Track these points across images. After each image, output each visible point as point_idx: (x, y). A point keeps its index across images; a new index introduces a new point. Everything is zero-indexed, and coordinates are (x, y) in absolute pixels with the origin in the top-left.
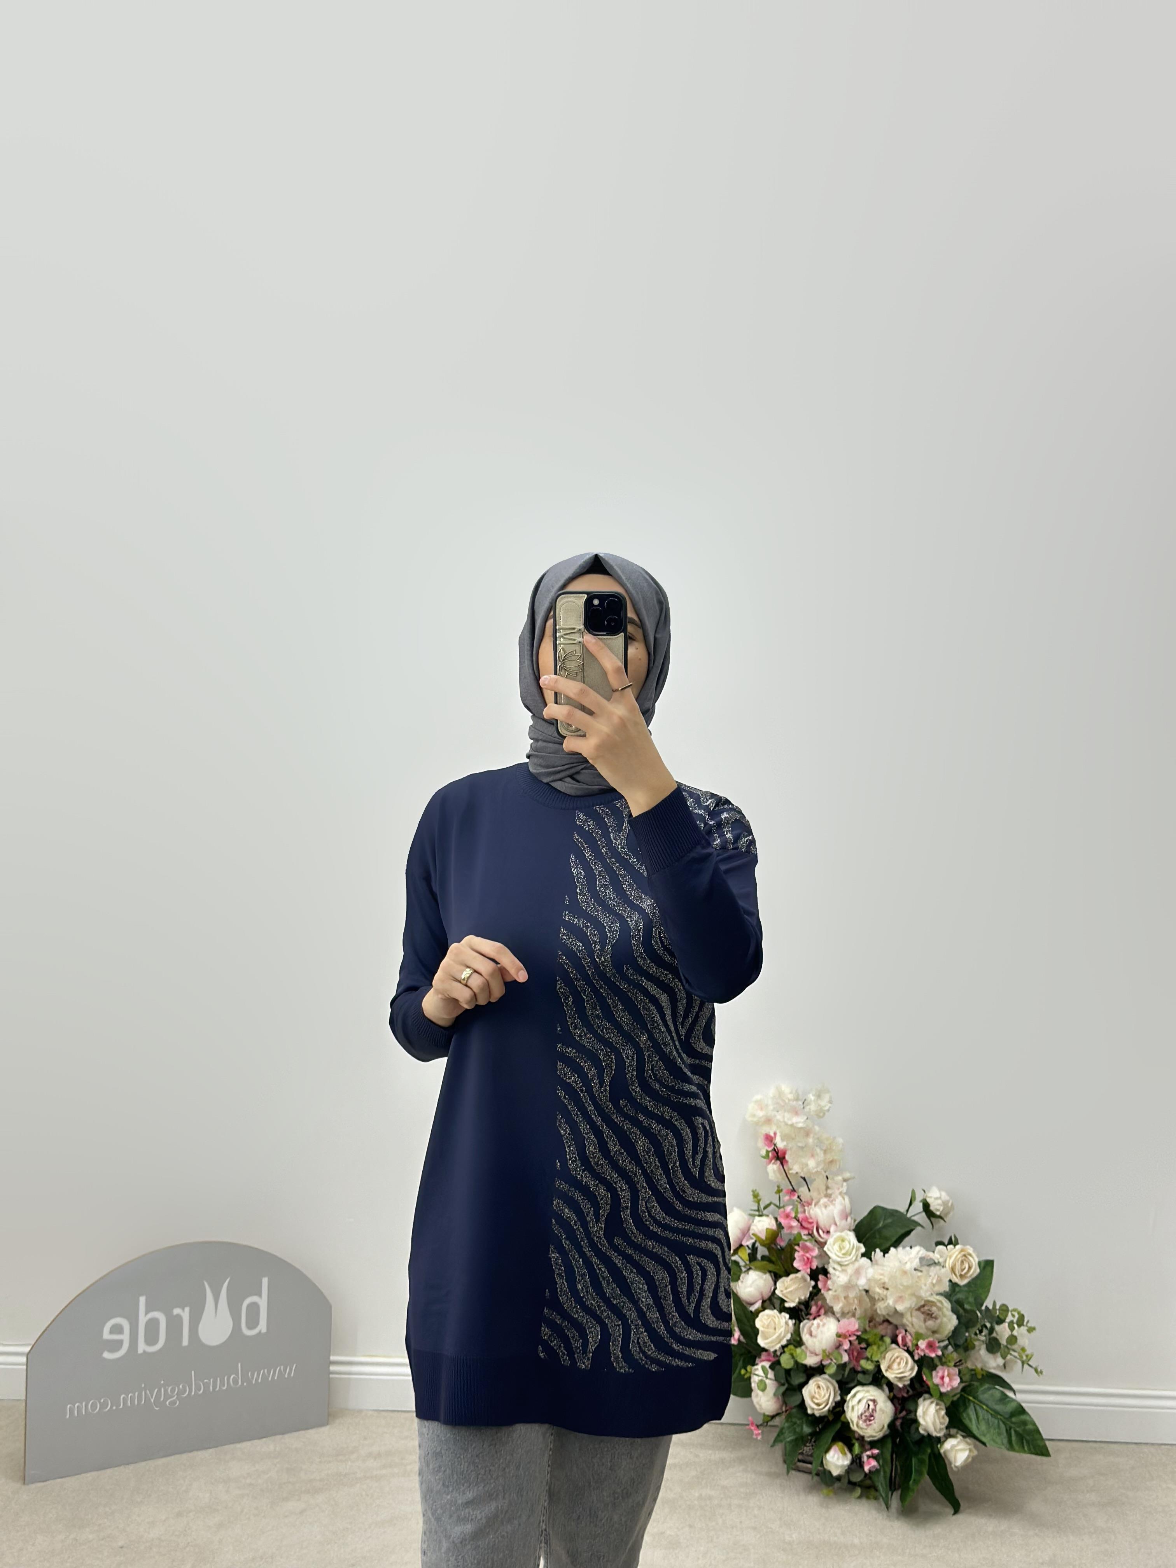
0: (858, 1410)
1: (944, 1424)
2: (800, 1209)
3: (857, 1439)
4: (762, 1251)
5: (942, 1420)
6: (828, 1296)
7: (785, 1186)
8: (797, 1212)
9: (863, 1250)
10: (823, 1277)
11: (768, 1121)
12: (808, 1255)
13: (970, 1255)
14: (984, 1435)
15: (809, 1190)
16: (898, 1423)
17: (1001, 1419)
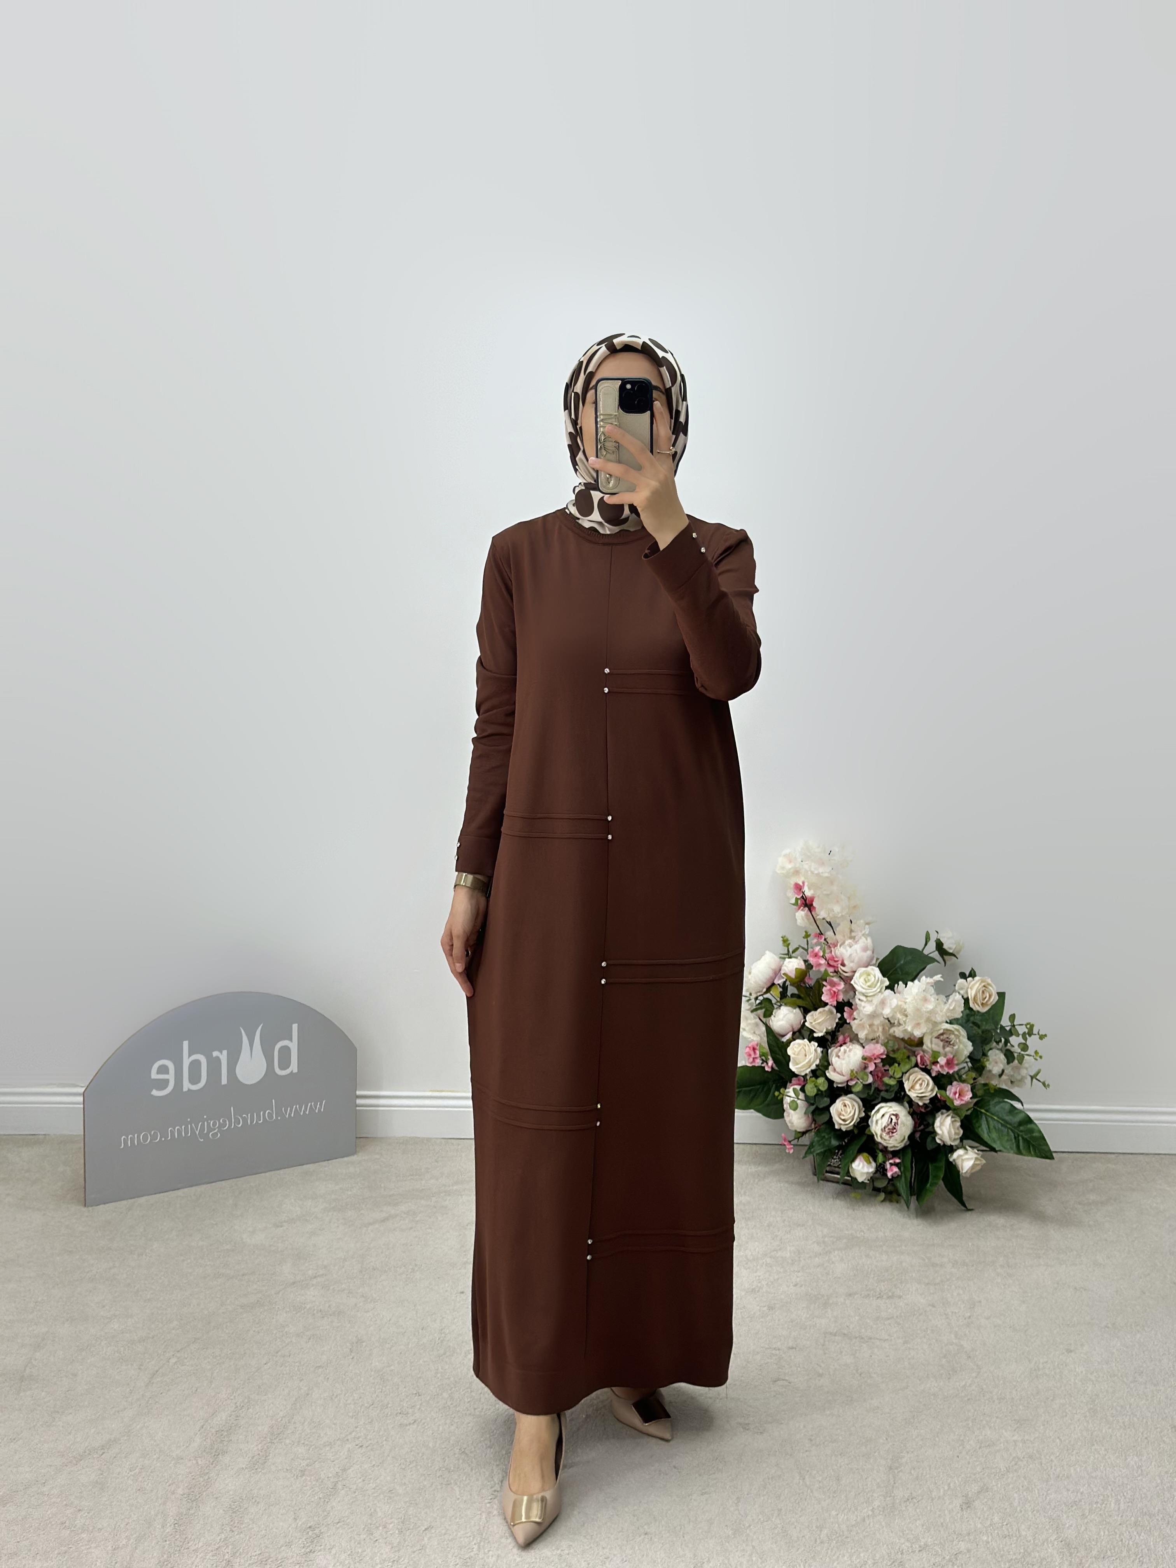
0: (882, 1124)
1: (958, 1134)
2: (827, 951)
3: (881, 1151)
4: (791, 990)
5: (957, 1131)
6: (854, 1024)
7: (813, 930)
8: (824, 952)
9: (887, 983)
10: (849, 1008)
11: (797, 872)
12: (834, 989)
13: (989, 984)
14: (995, 1142)
15: (835, 934)
16: (918, 1135)
17: (1010, 1128)
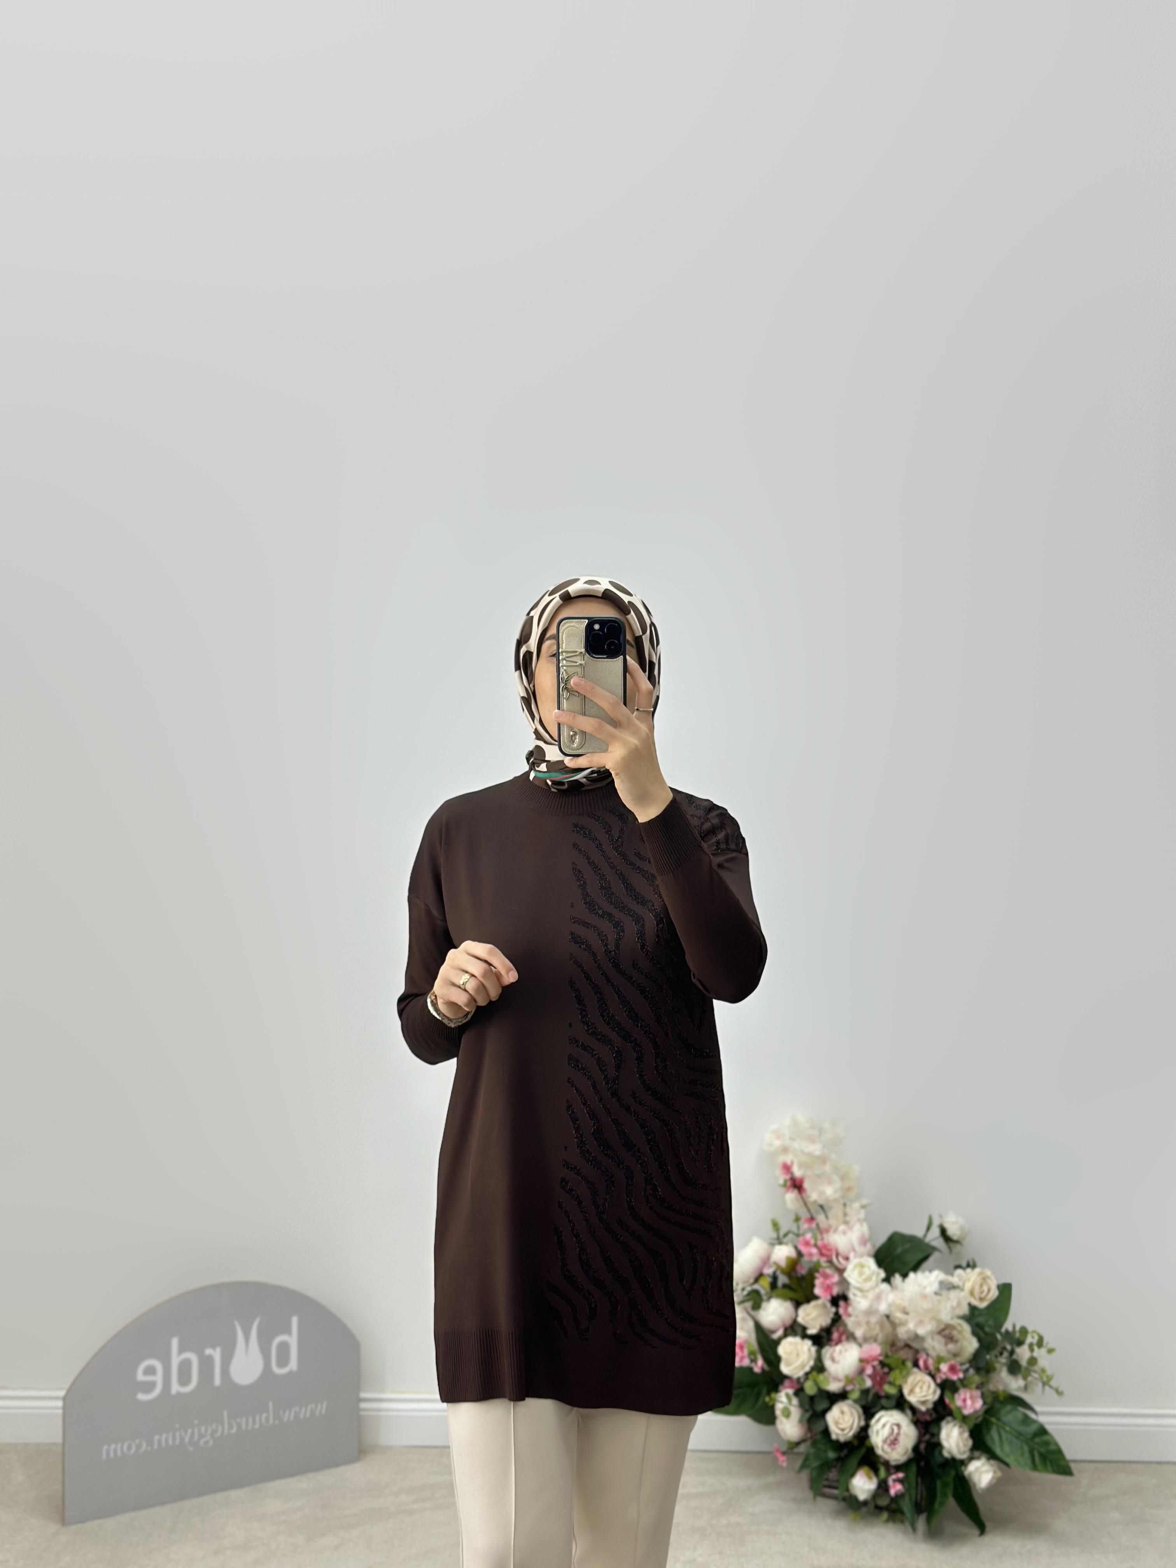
0: (882, 1434)
1: (967, 1447)
2: (819, 1237)
3: (883, 1465)
4: (782, 1279)
5: (965, 1443)
6: (850, 1321)
7: (804, 1214)
8: (816, 1239)
9: (882, 1274)
10: (844, 1303)
11: (785, 1150)
12: (828, 1282)
13: (988, 1277)
14: (1008, 1457)
15: (828, 1218)
16: (922, 1447)
17: (1024, 1441)
